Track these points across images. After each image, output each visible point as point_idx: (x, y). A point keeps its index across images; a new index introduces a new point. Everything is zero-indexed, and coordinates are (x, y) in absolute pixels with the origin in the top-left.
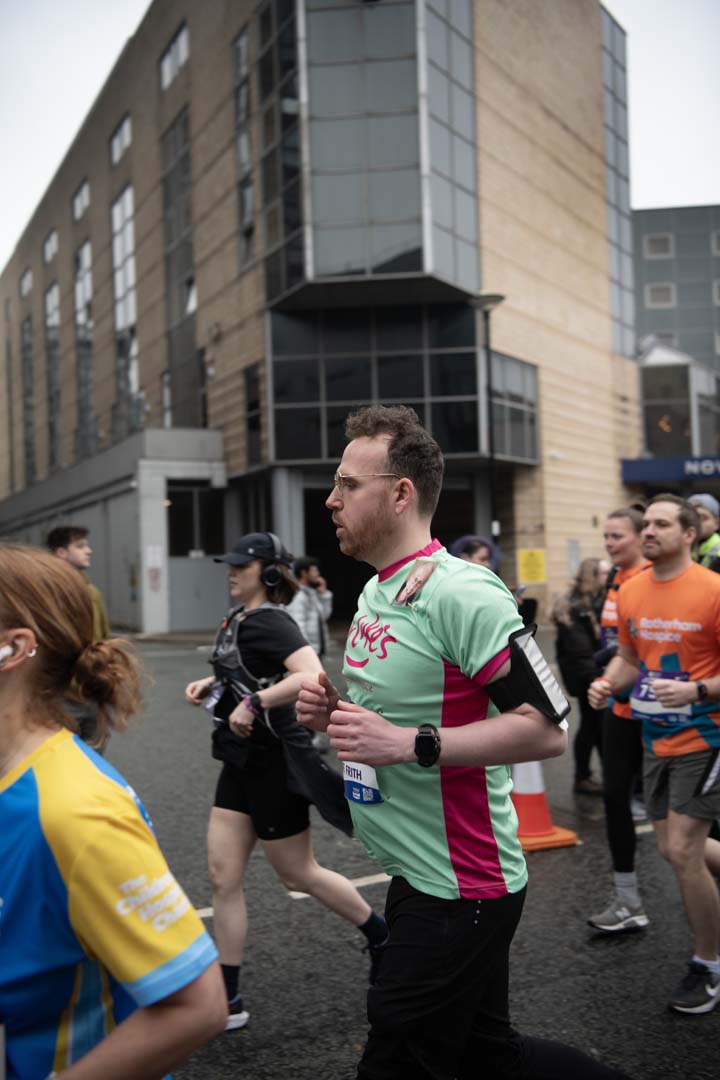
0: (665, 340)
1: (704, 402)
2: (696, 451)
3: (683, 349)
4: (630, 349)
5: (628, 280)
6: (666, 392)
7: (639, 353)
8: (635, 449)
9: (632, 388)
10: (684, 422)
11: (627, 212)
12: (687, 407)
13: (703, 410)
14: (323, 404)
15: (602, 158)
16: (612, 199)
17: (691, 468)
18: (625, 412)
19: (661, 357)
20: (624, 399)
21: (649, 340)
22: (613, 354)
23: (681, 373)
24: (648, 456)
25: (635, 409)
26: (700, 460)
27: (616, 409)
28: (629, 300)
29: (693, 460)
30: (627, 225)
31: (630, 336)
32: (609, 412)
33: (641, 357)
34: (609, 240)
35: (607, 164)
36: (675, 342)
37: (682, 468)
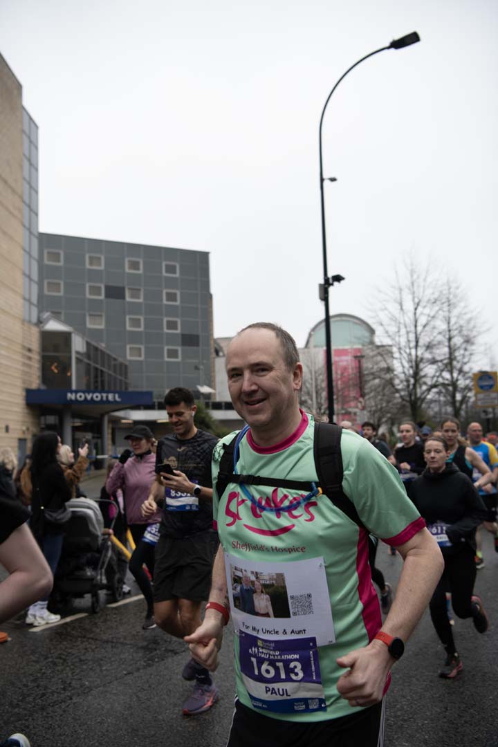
0: (56, 315)
1: (78, 356)
2: (74, 387)
3: (66, 322)
4: (34, 319)
5: (35, 276)
6: (56, 348)
7: (40, 322)
8: (35, 383)
9: (35, 345)
10: (66, 367)
11: (36, 234)
12: (70, 358)
13: (78, 360)
15: (21, 197)
16: (27, 224)
17: (71, 396)
18: (30, 358)
19: (53, 326)
20: (30, 350)
21: (46, 315)
22: (23, 321)
23: (66, 337)
24: (43, 387)
25: (36, 357)
26: (76, 392)
27: (24, 356)
28: (35, 288)
29: (72, 392)
30: (35, 242)
31: (35, 311)
32: (19, 357)
33: (41, 325)
34: (25, 250)
35: (24, 202)
36: (63, 317)
37: (66, 396)
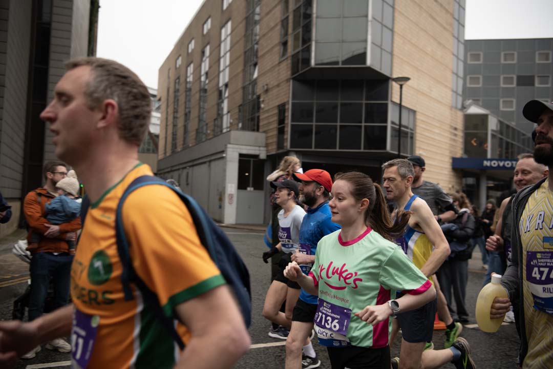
0: (476, 102)
1: (494, 133)
2: (489, 156)
3: (484, 106)
4: (459, 106)
5: (461, 74)
6: (475, 127)
7: (464, 107)
8: (459, 153)
9: (460, 124)
10: (482, 141)
11: (463, 41)
12: (486, 134)
13: (493, 136)
14: (314, 124)
15: (452, 15)
16: (456, 35)
17: (486, 163)
18: (455, 135)
19: (474, 110)
20: (456, 129)
21: (469, 102)
22: (452, 108)
23: (483, 119)
24: (465, 156)
25: (460, 134)
26: (491, 160)
27: (451, 133)
28: (461, 82)
29: (487, 160)
30: (462, 47)
31: (460, 99)
32: (447, 134)
33: (465, 110)
34: (454, 55)
35: (454, 18)
36: (481, 103)
37: (482, 163)
